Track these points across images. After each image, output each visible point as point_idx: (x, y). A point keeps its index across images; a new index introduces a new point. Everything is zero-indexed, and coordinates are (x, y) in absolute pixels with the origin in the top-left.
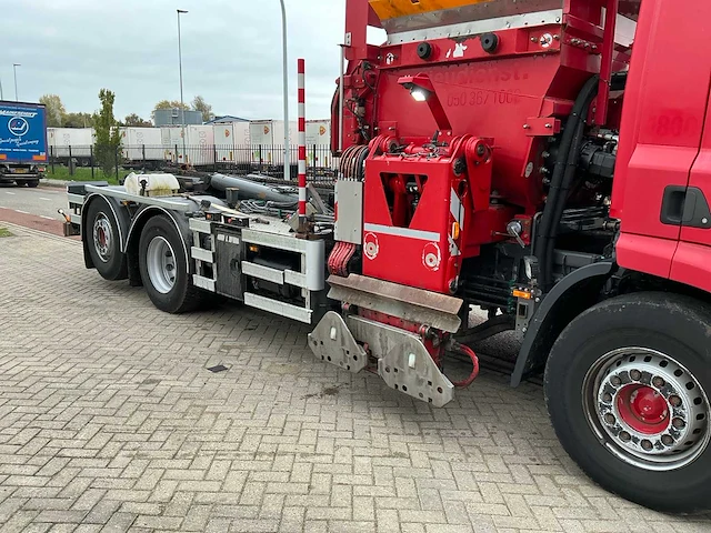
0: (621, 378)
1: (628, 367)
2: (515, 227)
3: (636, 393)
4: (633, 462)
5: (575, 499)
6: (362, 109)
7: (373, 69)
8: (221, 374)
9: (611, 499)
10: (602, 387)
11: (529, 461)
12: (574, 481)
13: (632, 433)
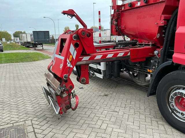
0: (175, 94)
1: (177, 91)
2: (156, 52)
3: (181, 99)
4: (179, 119)
5: (161, 128)
6: (117, 22)
7: (119, 11)
8: (81, 89)
9: (173, 129)
10: (170, 97)
11: (153, 117)
12: (164, 123)
13: (178, 110)
